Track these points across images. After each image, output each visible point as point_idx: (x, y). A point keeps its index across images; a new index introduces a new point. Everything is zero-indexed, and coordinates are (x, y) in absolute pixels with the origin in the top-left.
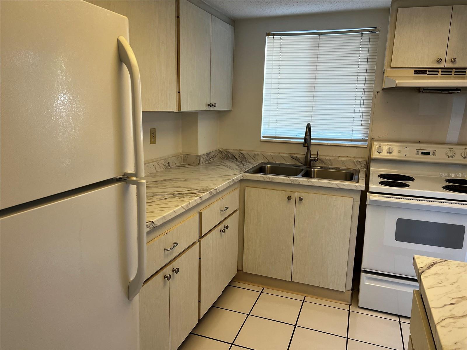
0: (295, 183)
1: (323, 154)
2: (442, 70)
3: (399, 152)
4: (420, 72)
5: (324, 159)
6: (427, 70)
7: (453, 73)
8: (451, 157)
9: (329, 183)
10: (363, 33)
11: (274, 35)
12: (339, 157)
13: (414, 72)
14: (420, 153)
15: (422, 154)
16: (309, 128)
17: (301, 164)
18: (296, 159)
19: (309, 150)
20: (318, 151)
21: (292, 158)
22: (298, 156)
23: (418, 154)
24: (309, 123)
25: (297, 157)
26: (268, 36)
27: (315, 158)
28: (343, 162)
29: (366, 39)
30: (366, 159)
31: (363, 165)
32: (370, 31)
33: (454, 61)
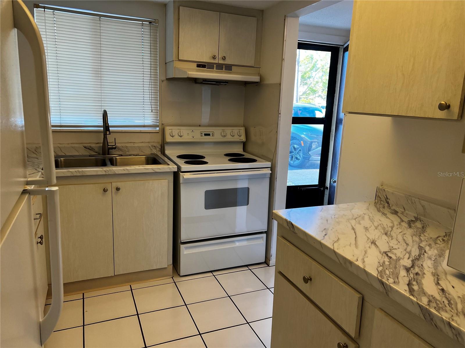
0: (110, 173)
1: (120, 142)
2: (216, 65)
3: (188, 135)
4: (201, 65)
5: (120, 146)
6: (206, 64)
7: (224, 69)
8: (225, 136)
9: (145, 168)
10: (143, 23)
11: (44, 8)
12: (134, 143)
13: (197, 65)
14: (203, 135)
15: (205, 135)
16: (105, 115)
17: (97, 154)
18: (90, 149)
19: (106, 138)
20: (115, 139)
21: (85, 148)
22: (93, 145)
23: (202, 136)
24: (105, 109)
25: (90, 147)
26: (37, 8)
27: (113, 146)
28: (139, 148)
29: (146, 30)
30: (159, 143)
31: (158, 149)
32: (150, 23)
33: (224, 58)
